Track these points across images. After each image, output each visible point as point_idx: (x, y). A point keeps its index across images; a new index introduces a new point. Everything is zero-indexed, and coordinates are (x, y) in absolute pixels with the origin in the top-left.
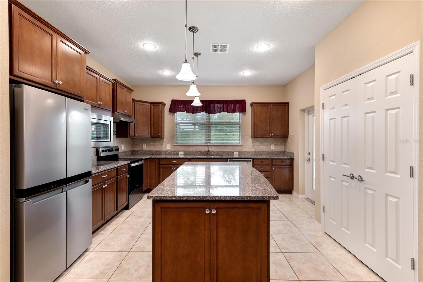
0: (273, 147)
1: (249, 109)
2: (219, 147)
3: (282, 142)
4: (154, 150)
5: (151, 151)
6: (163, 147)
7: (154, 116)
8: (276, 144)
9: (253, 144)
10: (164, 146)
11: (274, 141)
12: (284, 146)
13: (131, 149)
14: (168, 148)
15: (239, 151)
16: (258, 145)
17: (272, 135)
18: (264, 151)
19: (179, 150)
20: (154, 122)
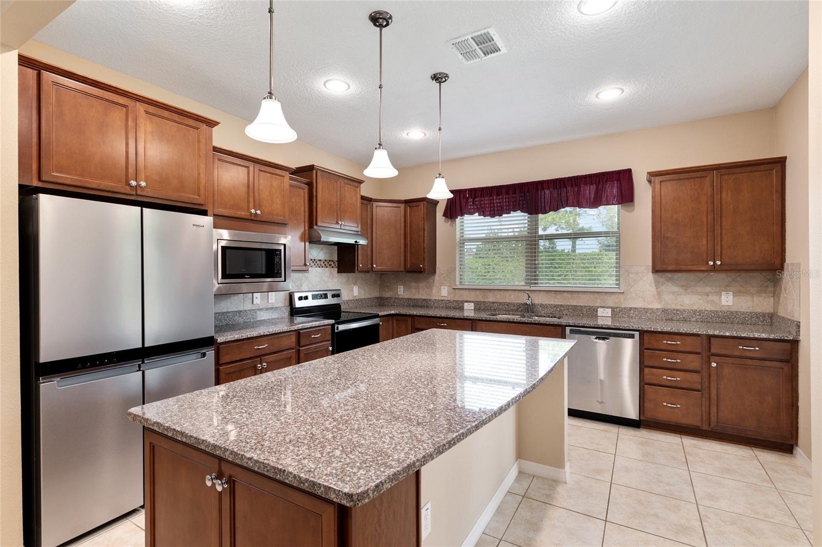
0: (727, 301)
1: (643, 192)
2: (559, 296)
3: (766, 284)
4: (417, 297)
5: (411, 299)
6: (433, 292)
7: (411, 227)
8: (739, 291)
9: (659, 290)
10: (434, 290)
11: (734, 280)
12: (773, 296)
13: (377, 295)
14: (442, 295)
15: (614, 306)
16: (674, 293)
17: (719, 263)
18: (695, 312)
19: (465, 298)
20: (410, 241)
